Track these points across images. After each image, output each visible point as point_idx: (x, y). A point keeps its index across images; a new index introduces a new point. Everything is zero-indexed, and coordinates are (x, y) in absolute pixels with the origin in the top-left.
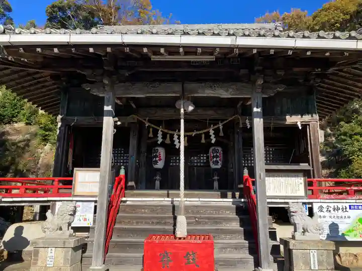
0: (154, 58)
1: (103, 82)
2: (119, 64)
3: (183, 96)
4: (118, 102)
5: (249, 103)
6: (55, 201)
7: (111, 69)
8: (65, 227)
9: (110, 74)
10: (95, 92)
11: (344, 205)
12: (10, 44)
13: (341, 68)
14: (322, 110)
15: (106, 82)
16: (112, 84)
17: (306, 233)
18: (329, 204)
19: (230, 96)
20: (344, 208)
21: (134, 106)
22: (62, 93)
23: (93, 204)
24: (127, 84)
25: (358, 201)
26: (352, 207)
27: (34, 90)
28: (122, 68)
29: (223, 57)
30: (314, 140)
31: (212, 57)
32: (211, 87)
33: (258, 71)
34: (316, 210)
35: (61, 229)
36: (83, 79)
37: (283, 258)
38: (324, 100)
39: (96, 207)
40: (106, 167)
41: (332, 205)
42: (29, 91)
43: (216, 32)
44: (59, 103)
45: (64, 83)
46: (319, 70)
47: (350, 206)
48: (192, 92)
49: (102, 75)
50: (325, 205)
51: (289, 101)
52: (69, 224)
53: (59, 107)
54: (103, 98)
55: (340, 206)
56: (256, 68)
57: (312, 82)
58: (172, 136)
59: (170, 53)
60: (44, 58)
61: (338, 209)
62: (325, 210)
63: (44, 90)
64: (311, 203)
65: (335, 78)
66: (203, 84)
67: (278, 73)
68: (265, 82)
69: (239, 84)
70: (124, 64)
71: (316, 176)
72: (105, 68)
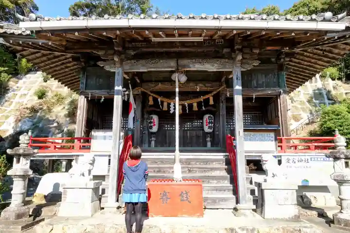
0: (154, 39)
1: (113, 59)
2: (127, 45)
3: (177, 71)
4: (126, 76)
5: (231, 76)
6: (78, 156)
7: (120, 49)
8: (86, 174)
9: (119, 53)
10: (107, 68)
11: (307, 157)
12: (41, 29)
13: (306, 48)
14: (291, 85)
15: (116, 59)
16: (122, 61)
17: (275, 177)
18: (294, 157)
19: (215, 70)
20: (307, 160)
21: (138, 81)
22: (82, 72)
23: (107, 158)
24: (133, 61)
25: (317, 154)
26: (313, 159)
27: (59, 70)
28: (129, 48)
29: (210, 38)
30: (284, 107)
31: (201, 38)
32: (200, 63)
33: (238, 49)
34: (283, 161)
35: (83, 175)
36: (98, 58)
37: (257, 197)
38: (292, 76)
39: (110, 160)
40: (117, 127)
41: (297, 158)
42: (55, 71)
43: (204, 17)
44: (79, 81)
45: (83, 64)
46: (287, 48)
47: (311, 158)
48: (184, 66)
49: (113, 54)
50: (291, 158)
51: (264, 76)
52: (90, 171)
53: (79, 84)
54: (115, 72)
55: (303, 158)
56: (236, 48)
57: (282, 60)
58: (169, 104)
59: (167, 36)
60: (67, 41)
61: (301, 161)
62: (291, 161)
63: (67, 70)
64: (281, 156)
65: (301, 57)
66: (194, 60)
67: (255, 51)
68: (243, 58)
69: (223, 60)
70: (130, 46)
71: (284, 134)
72: (116, 48)
